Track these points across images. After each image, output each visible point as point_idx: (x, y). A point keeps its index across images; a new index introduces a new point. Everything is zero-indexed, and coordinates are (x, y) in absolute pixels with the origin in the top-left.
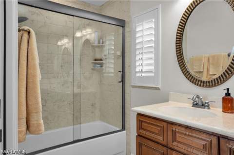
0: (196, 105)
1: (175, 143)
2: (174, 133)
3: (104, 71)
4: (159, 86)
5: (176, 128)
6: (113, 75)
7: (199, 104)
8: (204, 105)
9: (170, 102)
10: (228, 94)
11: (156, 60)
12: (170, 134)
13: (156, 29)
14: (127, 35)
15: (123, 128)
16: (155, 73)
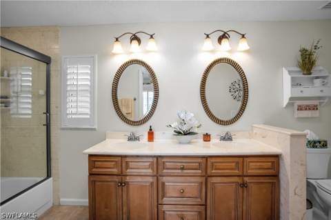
0: (130, 139)
1: (128, 170)
2: (127, 163)
3: (11, 112)
4: (96, 127)
5: (128, 159)
6: (30, 117)
7: (133, 138)
8: (137, 139)
9: (107, 140)
10: (151, 130)
11: (92, 103)
12: (124, 165)
13: (93, 75)
14: (53, 73)
15: (48, 176)
16: (90, 115)
